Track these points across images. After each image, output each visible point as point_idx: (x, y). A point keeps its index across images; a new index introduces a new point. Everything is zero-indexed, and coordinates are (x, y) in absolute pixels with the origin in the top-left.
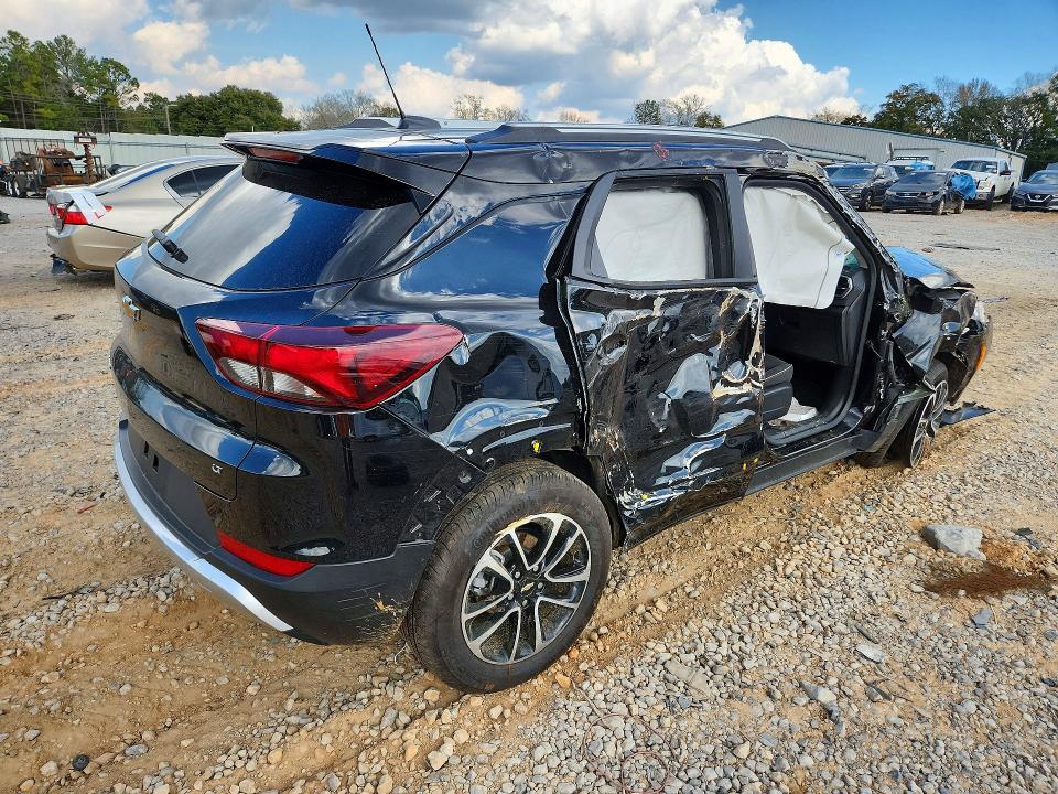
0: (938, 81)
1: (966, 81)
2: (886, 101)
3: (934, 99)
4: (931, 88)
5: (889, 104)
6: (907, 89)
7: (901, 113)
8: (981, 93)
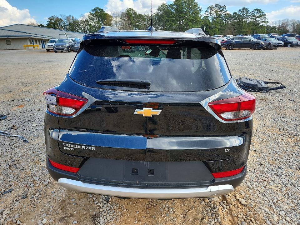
0: (61, 15)
1: (68, 15)
2: (48, 20)
3: (61, 20)
4: (60, 17)
5: (49, 21)
6: (53, 17)
7: (54, 24)
8: (72, 19)
